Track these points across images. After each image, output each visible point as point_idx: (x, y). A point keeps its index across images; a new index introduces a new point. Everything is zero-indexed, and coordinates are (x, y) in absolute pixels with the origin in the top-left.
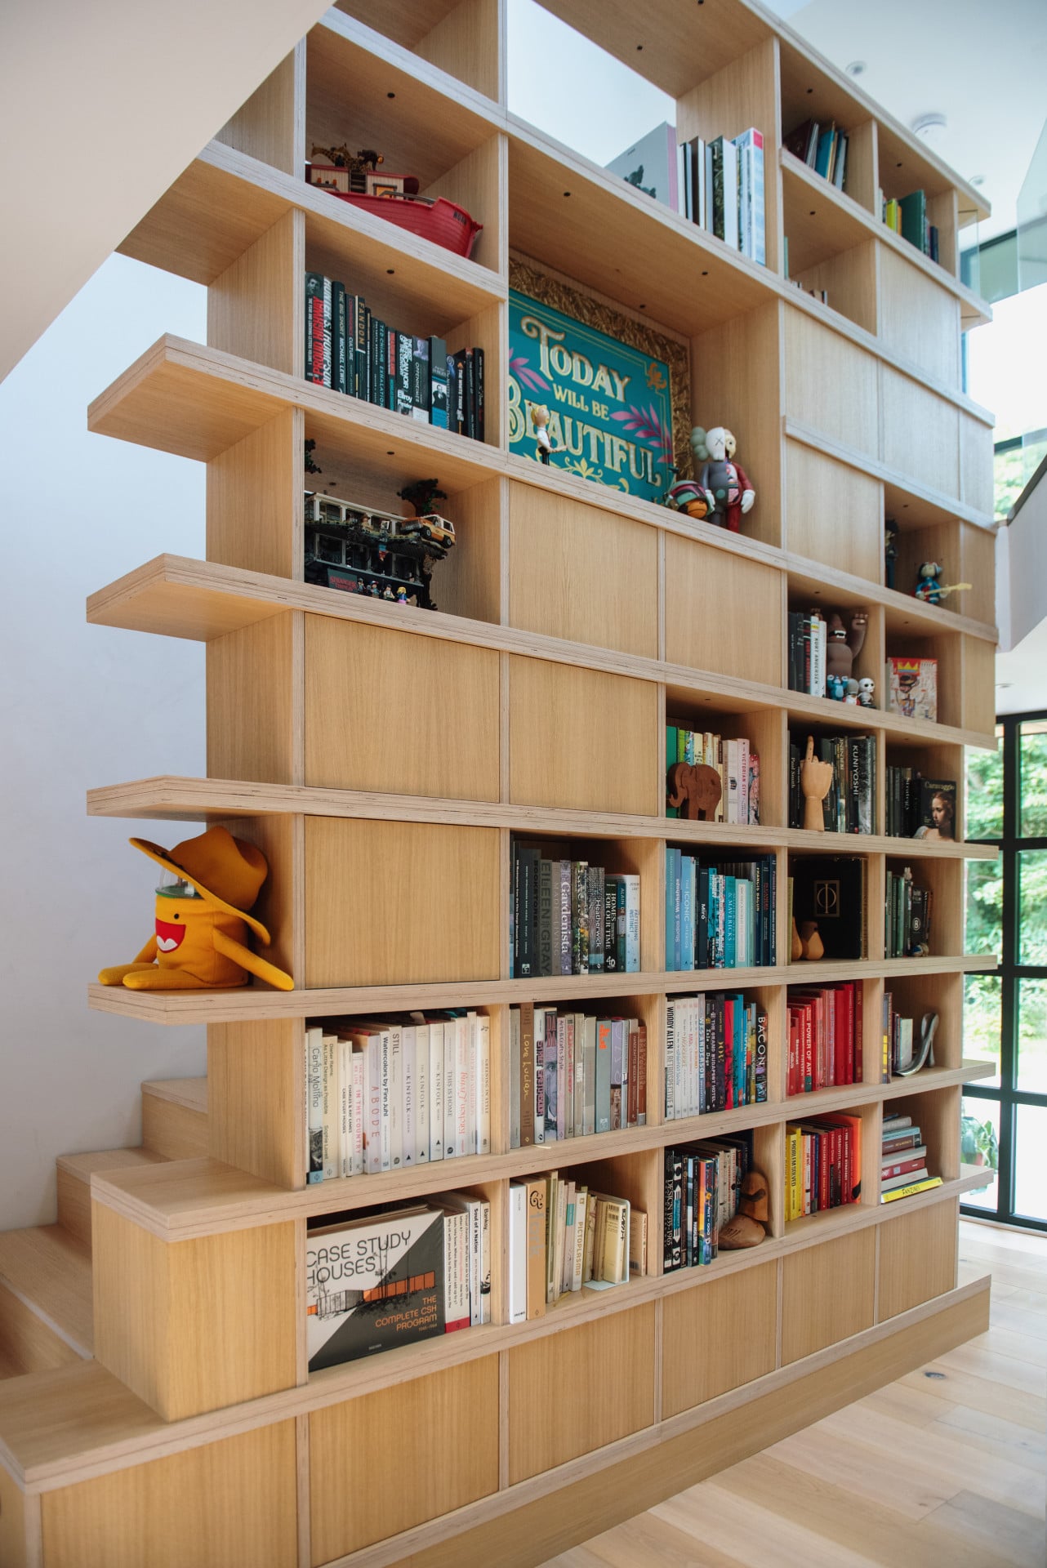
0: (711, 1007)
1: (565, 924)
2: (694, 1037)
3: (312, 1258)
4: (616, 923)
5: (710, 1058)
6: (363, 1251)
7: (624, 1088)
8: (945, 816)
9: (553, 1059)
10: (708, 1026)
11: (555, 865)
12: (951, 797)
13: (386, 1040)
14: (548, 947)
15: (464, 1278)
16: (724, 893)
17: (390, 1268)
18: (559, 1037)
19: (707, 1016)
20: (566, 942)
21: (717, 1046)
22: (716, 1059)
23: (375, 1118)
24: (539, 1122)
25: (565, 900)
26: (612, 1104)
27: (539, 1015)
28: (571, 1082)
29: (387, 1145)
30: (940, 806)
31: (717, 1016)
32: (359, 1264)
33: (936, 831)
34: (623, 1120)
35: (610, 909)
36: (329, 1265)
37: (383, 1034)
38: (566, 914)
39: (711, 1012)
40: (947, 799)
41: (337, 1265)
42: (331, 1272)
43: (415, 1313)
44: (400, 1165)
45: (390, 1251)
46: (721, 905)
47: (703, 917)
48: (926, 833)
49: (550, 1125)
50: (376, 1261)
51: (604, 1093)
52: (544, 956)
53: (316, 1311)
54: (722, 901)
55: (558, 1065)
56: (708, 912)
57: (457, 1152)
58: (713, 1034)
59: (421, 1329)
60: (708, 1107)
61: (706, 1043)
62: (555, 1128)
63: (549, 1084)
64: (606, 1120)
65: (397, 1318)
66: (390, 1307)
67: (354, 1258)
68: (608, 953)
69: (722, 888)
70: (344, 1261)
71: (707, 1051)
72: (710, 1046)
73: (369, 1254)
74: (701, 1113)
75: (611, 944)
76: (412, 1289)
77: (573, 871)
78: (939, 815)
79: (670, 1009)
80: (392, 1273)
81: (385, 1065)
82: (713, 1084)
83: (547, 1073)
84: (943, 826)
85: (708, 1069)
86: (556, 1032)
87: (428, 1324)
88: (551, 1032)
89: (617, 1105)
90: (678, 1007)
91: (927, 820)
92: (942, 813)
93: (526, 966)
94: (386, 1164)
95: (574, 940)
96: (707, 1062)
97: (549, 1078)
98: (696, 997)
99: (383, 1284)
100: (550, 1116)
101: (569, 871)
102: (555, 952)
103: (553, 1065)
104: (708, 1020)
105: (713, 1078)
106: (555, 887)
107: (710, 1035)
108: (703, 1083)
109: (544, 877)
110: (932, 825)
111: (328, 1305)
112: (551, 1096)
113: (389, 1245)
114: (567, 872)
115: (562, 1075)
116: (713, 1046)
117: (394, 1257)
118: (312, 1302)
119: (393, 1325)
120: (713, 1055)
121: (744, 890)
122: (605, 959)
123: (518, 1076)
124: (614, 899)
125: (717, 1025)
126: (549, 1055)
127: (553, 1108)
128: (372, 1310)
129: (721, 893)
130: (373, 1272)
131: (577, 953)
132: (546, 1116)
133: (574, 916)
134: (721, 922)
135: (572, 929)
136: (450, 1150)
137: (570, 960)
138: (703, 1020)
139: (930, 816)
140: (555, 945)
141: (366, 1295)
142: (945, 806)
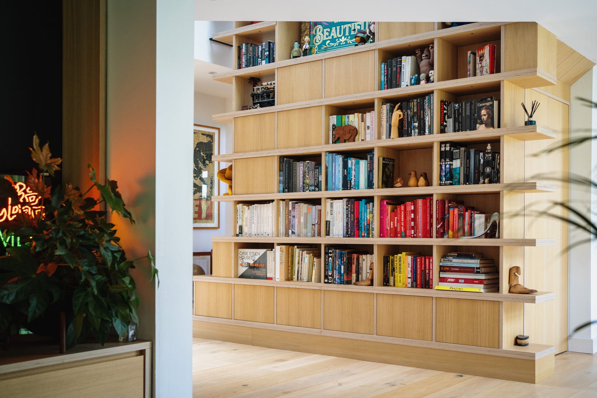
0: (348, 203)
1: (301, 179)
2: (341, 212)
3: (241, 253)
4: (318, 178)
5: (348, 220)
6: (250, 254)
7: (316, 225)
8: (488, 117)
9: (294, 215)
10: (347, 209)
11: (298, 163)
12: (491, 108)
13: (253, 207)
14: (296, 185)
15: (271, 267)
16: (355, 165)
17: (256, 260)
18: (296, 209)
19: (347, 206)
20: (301, 184)
21: (351, 216)
22: (351, 220)
23: (250, 224)
24: (290, 232)
25: (301, 172)
26: (312, 229)
27: (290, 203)
28: (299, 222)
29: (254, 231)
30: (485, 113)
31: (351, 206)
32: (250, 257)
33: (484, 125)
34: (316, 235)
35: (316, 174)
36: (244, 256)
37: (253, 206)
38: (301, 176)
39: (348, 204)
40: (489, 109)
41: (246, 256)
42: (244, 257)
43: (260, 272)
44: (256, 236)
45: (256, 256)
46: (353, 170)
47: (345, 174)
48: (479, 127)
49: (293, 233)
50: (253, 257)
51: (310, 226)
52: (294, 187)
53: (241, 265)
54: (353, 168)
55: (295, 217)
56: (347, 172)
57: (270, 235)
58: (349, 212)
59: (262, 276)
60: (347, 236)
61: (347, 215)
62: (294, 234)
63: (293, 222)
64: (310, 234)
65: (257, 272)
66: (255, 269)
67: (249, 256)
68: (315, 187)
69: (354, 164)
70: (247, 256)
71: (347, 217)
72: (348, 216)
73: (252, 255)
74: (344, 237)
75: (317, 184)
76: (260, 266)
77: (304, 164)
78: (485, 118)
79: (331, 203)
80: (256, 261)
81: (253, 213)
82: (349, 228)
83: (292, 219)
84: (487, 123)
85: (347, 223)
86: (295, 208)
87: (263, 276)
88: (294, 208)
89: (314, 230)
90: (335, 202)
91: (479, 121)
92: (486, 116)
93: (286, 190)
94: (253, 235)
95: (304, 183)
96: (347, 221)
97: (293, 220)
98: (342, 199)
99: (254, 263)
100: (293, 230)
101: (303, 164)
102: (298, 186)
103: (294, 217)
104: (347, 207)
105: (349, 226)
106: (298, 169)
107: (348, 212)
108: (345, 228)
109: (294, 167)
110: (481, 123)
111: (244, 264)
112: (293, 225)
113: (255, 255)
114: (302, 165)
115: (296, 220)
116: (349, 216)
117: (257, 258)
118: (241, 263)
119: (256, 273)
120: (349, 219)
121: (363, 164)
122: (315, 188)
123: (284, 218)
124: (318, 171)
125: (351, 209)
126: (293, 213)
127: (294, 228)
128: (252, 268)
129: (353, 166)
130: (252, 260)
131: (305, 187)
132: (292, 230)
133: (304, 176)
134: (353, 175)
135: (303, 180)
136: (268, 235)
137: (303, 189)
138: (345, 207)
139: (481, 119)
140: (298, 185)
141: (251, 265)
142: (488, 113)
